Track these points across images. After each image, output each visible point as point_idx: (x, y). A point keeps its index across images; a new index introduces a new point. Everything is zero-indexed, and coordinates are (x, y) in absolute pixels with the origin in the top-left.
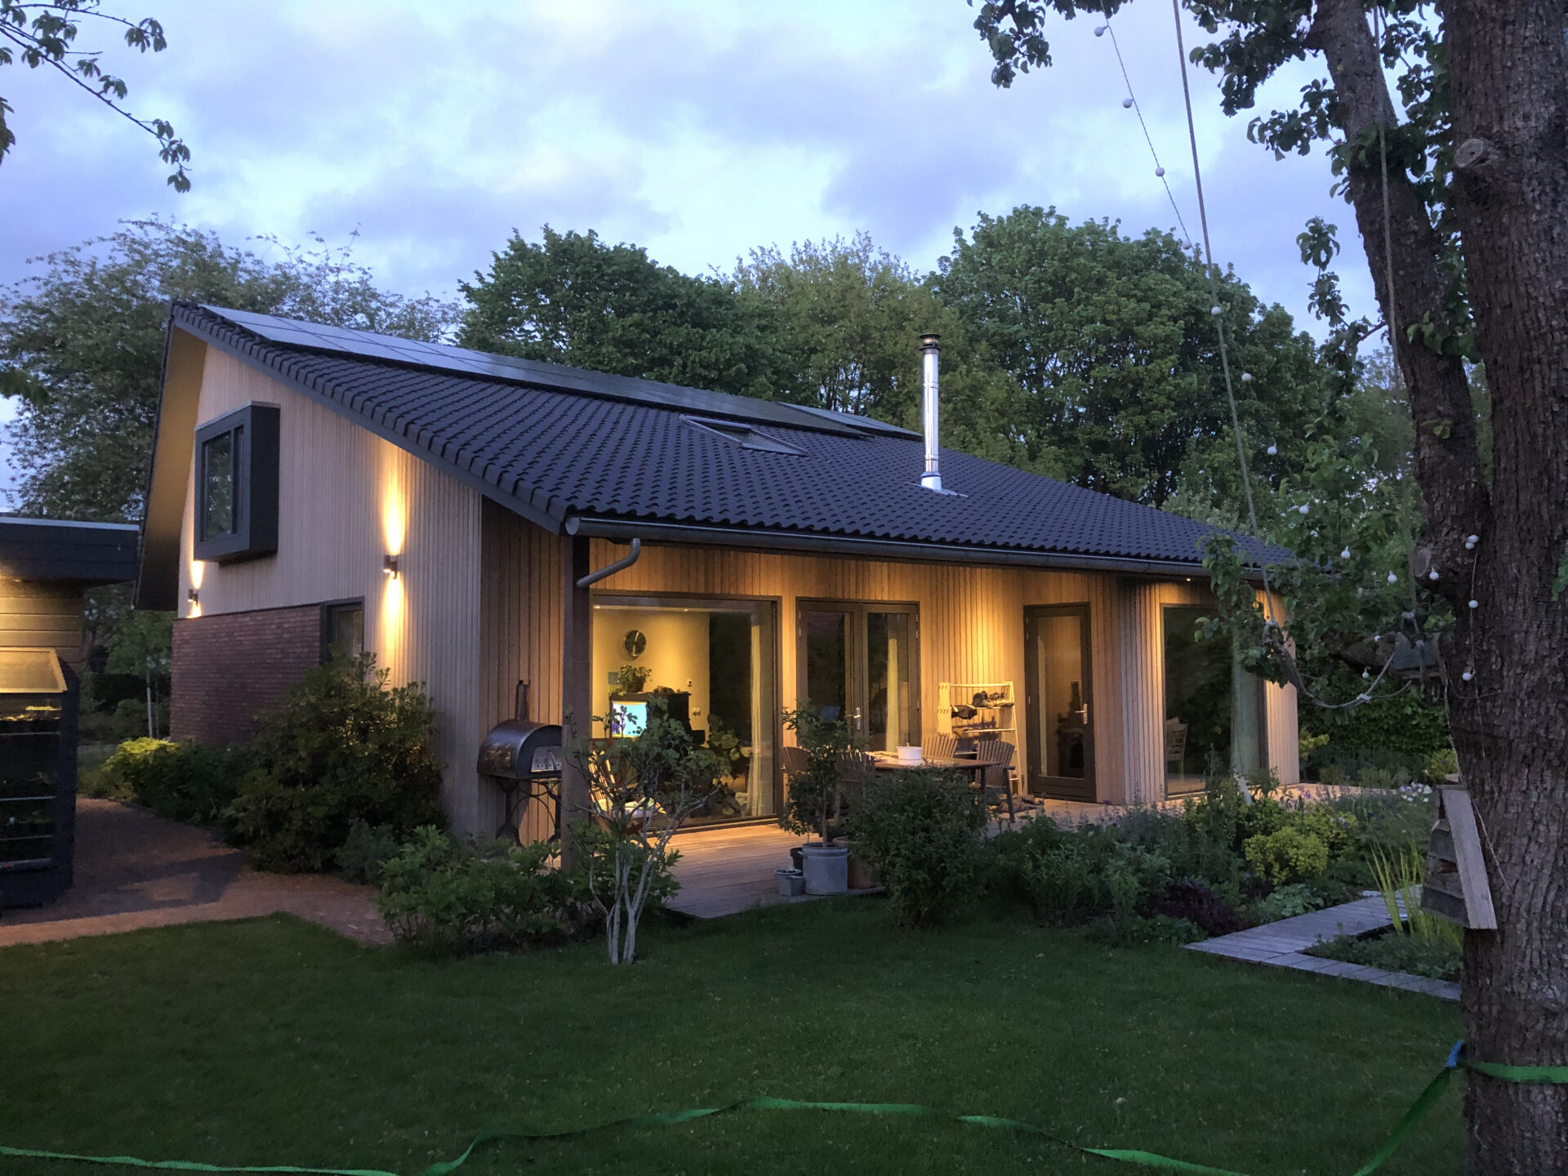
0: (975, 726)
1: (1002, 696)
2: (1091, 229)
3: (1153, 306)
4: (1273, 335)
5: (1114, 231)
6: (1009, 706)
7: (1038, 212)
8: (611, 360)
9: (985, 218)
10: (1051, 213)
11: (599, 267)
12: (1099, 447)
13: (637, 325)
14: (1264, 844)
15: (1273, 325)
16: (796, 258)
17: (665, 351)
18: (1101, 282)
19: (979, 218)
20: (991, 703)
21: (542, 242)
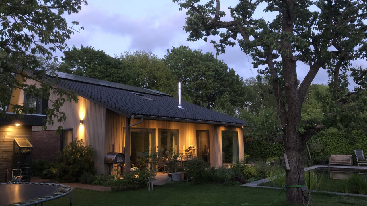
0: (189, 153)
1: (193, 148)
2: (195, 51)
3: (208, 68)
4: (232, 75)
5: (200, 52)
6: (194, 149)
7: (185, 47)
8: (97, 75)
9: (174, 48)
10: (188, 48)
11: (94, 55)
12: (197, 97)
13: (103, 68)
14: (246, 171)
15: (232, 73)
16: (135, 54)
17: (109, 74)
18: (198, 63)
19: (173, 48)
20: (192, 149)
21: (80, 48)
